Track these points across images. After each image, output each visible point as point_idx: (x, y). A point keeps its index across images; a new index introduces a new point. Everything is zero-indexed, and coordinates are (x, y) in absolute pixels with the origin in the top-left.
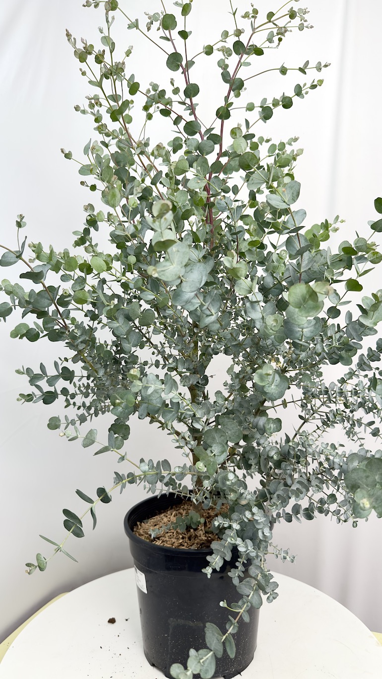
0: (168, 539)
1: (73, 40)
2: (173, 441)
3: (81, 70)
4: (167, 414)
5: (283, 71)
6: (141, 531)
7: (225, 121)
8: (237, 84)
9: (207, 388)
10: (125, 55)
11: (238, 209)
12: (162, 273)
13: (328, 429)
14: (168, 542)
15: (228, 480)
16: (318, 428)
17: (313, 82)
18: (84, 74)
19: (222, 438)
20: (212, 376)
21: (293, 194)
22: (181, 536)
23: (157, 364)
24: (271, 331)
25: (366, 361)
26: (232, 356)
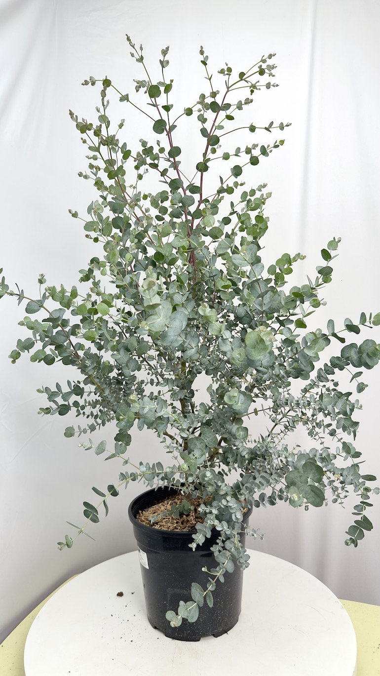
0: (165, 524)
1: (75, 117)
2: (165, 447)
3: (82, 139)
4: (160, 425)
5: (252, 129)
6: (143, 518)
7: (204, 173)
8: (214, 140)
9: (193, 400)
10: (118, 128)
11: (214, 257)
12: (152, 325)
13: (288, 433)
14: (165, 527)
15: (206, 477)
16: (282, 432)
17: (276, 142)
18: (84, 142)
19: (202, 444)
20: (197, 390)
21: (252, 254)
22: (175, 521)
23: (152, 382)
24: (238, 361)
25: (323, 374)
26: (212, 376)
